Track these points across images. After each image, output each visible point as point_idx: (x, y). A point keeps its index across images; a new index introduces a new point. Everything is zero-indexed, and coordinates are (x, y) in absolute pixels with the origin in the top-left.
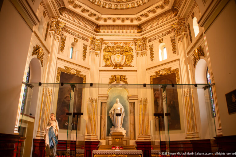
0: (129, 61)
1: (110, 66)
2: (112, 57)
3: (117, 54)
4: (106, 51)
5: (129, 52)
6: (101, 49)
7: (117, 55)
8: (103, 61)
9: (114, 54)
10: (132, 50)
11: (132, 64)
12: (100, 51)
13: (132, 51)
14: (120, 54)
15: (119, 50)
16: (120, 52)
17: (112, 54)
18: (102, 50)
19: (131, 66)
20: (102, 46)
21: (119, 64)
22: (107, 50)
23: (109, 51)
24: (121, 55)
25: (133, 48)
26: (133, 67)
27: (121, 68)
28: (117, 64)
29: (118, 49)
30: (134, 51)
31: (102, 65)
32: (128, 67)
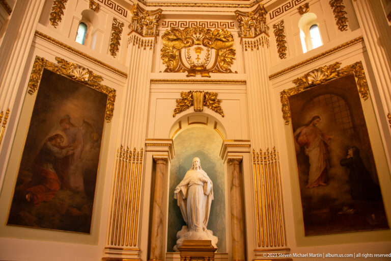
0: (224, 60)
1: (178, 71)
2: (183, 51)
3: (197, 46)
4: (169, 39)
5: (223, 41)
6: (158, 35)
7: (195, 46)
8: (162, 61)
9: (188, 45)
10: (232, 37)
11: (233, 68)
12: (153, 38)
13: (233, 40)
14: (204, 45)
15: (201, 36)
16: (203, 41)
17: (183, 45)
18: (159, 38)
19: (231, 72)
20: (160, 28)
21: (200, 67)
22: (171, 37)
23: (175, 38)
24: (205, 48)
25: (232, 33)
26: (236, 72)
27: (207, 75)
28: (194, 66)
29: (198, 35)
30: (237, 39)
31: (157, 69)
32: (223, 72)
